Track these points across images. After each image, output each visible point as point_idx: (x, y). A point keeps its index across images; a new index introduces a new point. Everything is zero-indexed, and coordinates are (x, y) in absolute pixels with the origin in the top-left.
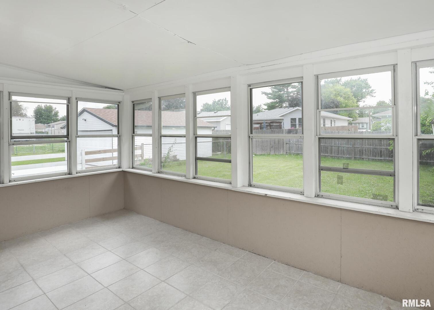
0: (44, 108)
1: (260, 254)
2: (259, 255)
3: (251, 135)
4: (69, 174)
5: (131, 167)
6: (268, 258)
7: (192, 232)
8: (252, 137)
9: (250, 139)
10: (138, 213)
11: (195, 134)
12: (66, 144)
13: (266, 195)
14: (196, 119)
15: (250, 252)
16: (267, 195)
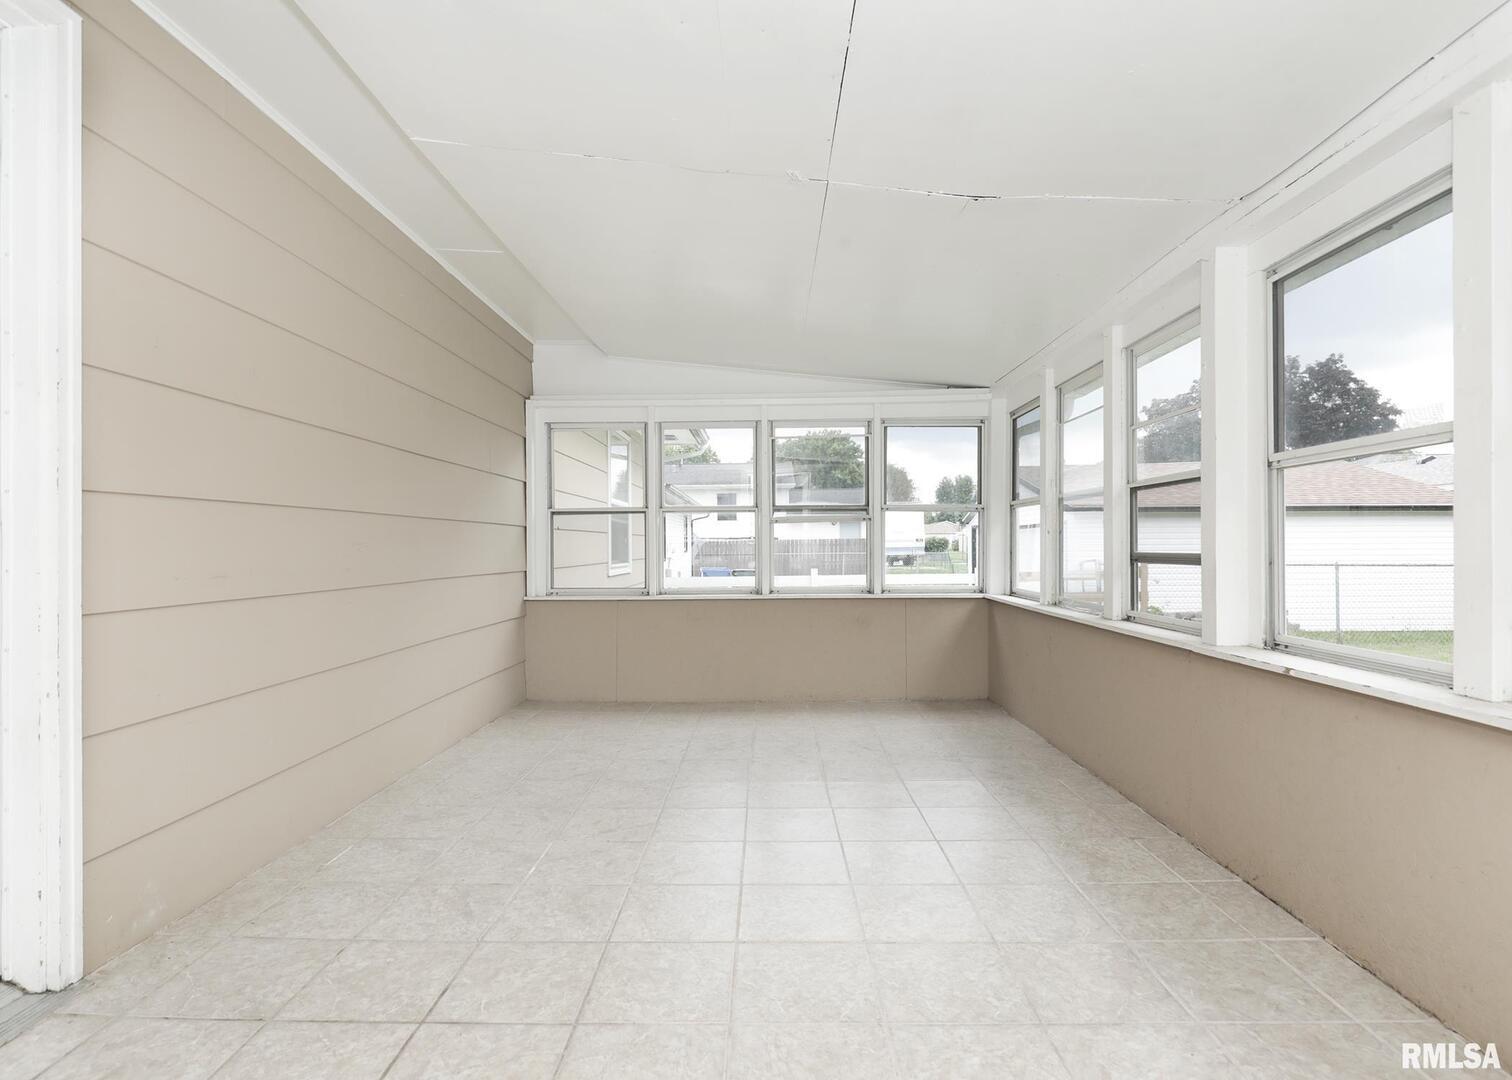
0: (955, 484)
1: (1278, 900)
2: (1275, 902)
3: (1274, 457)
4: (869, 592)
5: (1008, 592)
6: (1301, 921)
7: (1108, 784)
8: (1279, 461)
9: (1275, 472)
10: (1010, 713)
11: (1131, 480)
12: (864, 524)
13: (1288, 670)
14: (1133, 430)
15: (1248, 883)
16: (1292, 673)
